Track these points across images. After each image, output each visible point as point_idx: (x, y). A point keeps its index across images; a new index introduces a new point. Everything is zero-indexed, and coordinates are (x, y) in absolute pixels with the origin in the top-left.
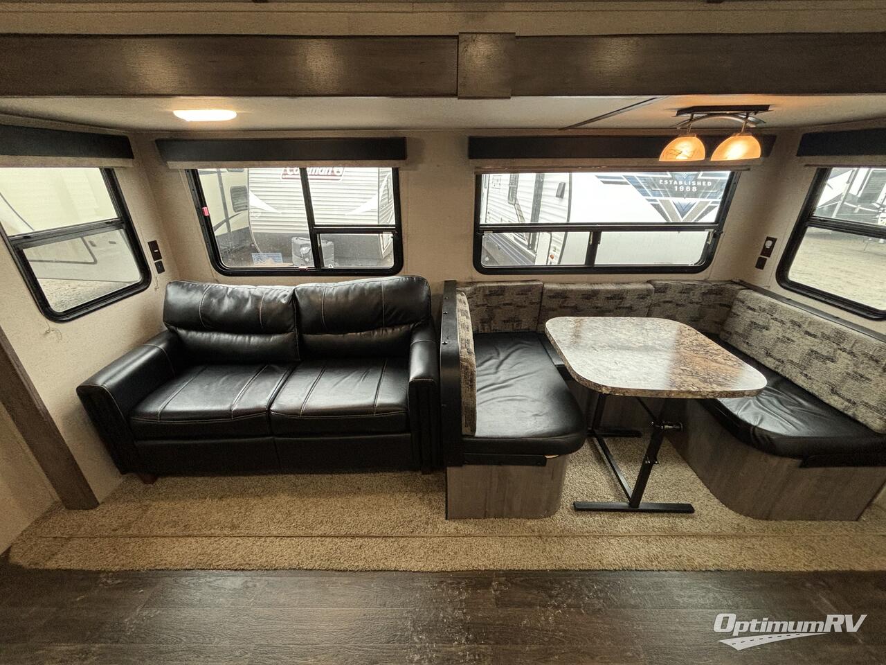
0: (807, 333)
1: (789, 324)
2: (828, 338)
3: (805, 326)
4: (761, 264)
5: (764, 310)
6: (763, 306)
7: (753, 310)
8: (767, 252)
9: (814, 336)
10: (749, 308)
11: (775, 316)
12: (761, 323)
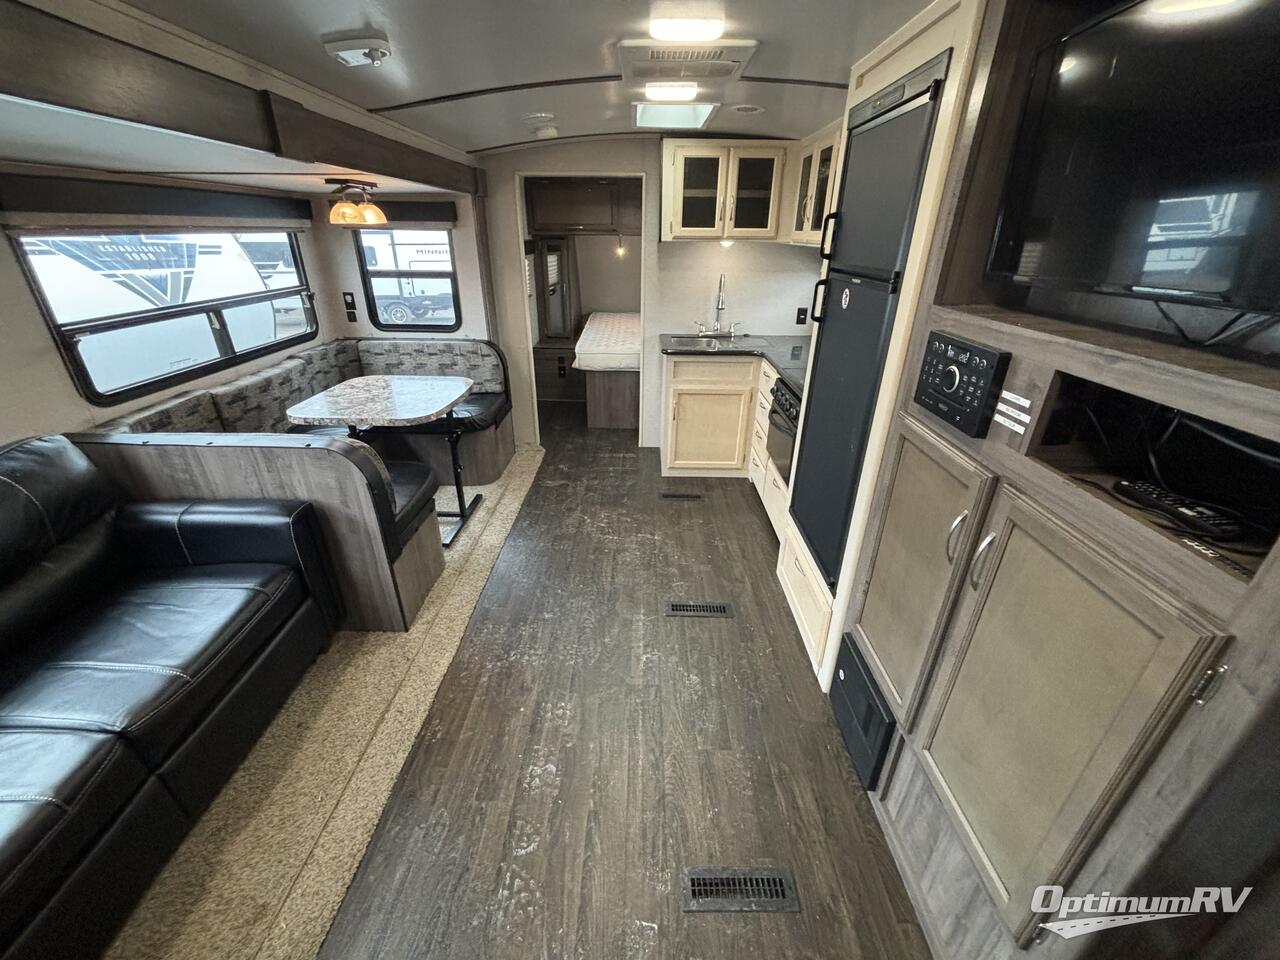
0: (430, 354)
1: (414, 354)
2: (444, 352)
3: (426, 350)
4: (352, 318)
5: (390, 351)
6: (386, 348)
7: (381, 354)
8: (351, 306)
9: (435, 354)
10: (376, 354)
11: (401, 352)
12: (394, 362)
